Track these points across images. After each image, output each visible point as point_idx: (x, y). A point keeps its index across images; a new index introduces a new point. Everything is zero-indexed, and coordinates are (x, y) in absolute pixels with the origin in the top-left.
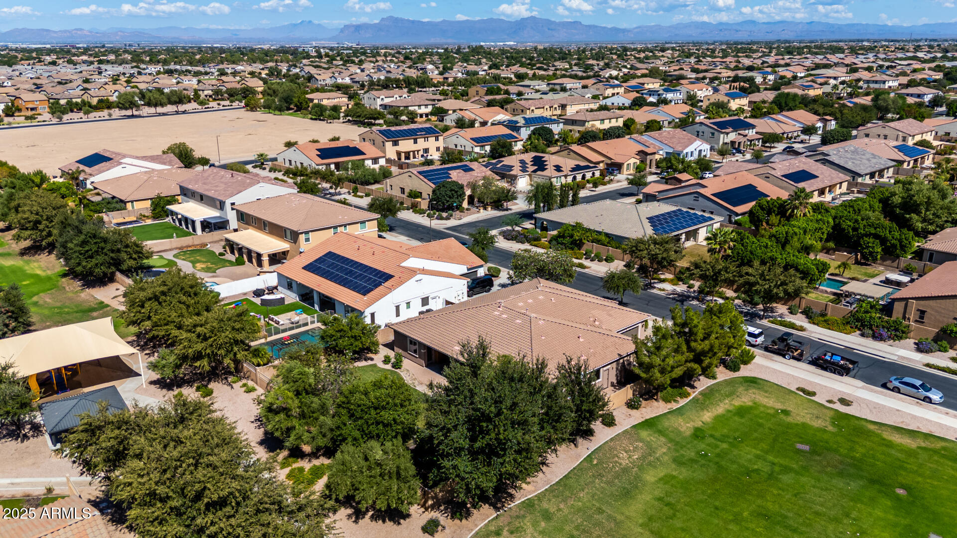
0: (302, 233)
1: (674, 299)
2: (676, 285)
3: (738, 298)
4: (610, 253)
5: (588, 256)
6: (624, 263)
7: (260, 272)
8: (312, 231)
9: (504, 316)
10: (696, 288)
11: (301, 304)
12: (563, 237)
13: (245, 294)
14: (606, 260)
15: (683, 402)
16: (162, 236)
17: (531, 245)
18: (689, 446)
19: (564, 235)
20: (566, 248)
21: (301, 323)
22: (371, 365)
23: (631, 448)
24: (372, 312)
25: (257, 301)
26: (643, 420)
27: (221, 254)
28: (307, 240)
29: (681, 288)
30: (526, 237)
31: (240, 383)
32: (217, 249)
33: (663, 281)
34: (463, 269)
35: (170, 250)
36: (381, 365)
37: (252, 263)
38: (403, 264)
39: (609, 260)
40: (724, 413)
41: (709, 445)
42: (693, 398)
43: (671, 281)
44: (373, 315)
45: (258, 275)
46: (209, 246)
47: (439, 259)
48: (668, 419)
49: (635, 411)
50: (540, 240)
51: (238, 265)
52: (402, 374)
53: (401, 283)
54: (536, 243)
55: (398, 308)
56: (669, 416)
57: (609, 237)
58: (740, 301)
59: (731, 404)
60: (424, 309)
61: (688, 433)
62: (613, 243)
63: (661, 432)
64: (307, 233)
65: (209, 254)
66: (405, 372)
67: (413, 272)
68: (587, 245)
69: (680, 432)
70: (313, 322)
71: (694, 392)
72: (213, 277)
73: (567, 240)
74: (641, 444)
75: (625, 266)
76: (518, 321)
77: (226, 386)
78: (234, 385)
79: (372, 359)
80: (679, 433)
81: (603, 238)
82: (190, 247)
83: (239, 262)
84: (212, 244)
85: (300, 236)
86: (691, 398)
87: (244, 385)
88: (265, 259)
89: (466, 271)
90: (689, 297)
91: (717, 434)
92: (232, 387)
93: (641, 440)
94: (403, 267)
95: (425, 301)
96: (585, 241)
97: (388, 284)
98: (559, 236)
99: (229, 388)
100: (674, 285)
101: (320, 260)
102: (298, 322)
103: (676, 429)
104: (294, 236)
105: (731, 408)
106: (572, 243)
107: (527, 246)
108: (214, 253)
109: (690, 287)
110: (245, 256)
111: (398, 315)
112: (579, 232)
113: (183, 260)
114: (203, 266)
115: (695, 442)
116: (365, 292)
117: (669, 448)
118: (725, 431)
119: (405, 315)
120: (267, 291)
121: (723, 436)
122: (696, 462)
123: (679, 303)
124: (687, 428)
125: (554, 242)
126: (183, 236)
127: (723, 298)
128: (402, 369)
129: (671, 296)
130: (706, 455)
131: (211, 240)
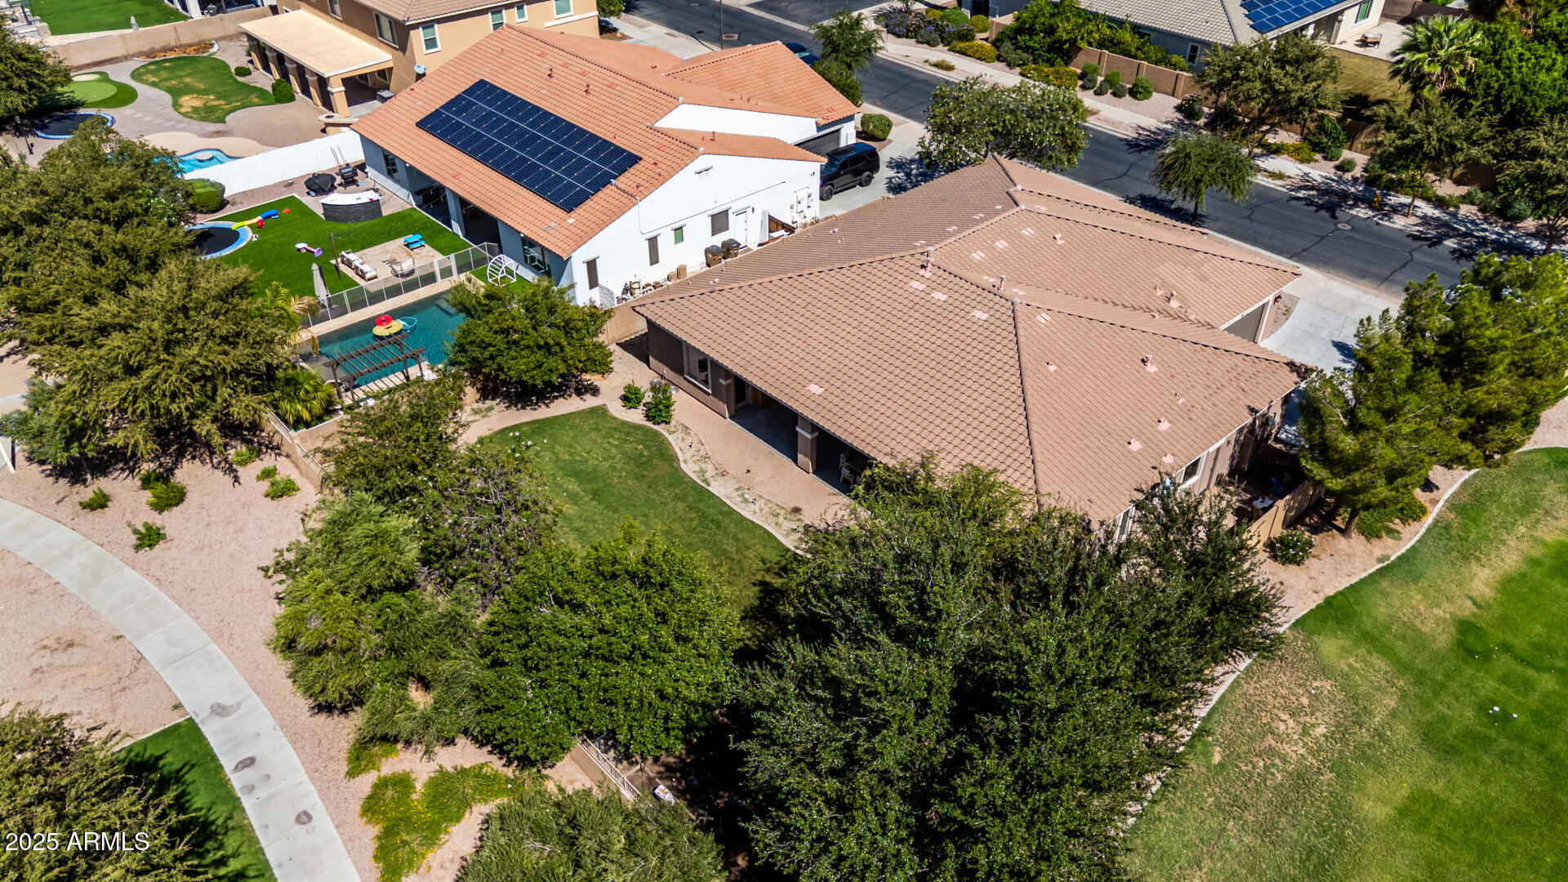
0: (415, 27)
1: (1309, 201)
2: (1309, 161)
3: (1467, 199)
4: (1143, 75)
5: (1086, 79)
6: (1178, 102)
7: (327, 125)
8: (440, 21)
9: (939, 296)
10: (1357, 172)
11: (422, 218)
12: (1031, 31)
13: (289, 185)
14: (1134, 93)
15: (1412, 534)
16: (112, 20)
17: (952, 50)
18: (1454, 686)
19: (1032, 26)
20: (1035, 61)
21: (417, 274)
22: (593, 411)
23: (1305, 701)
24: (589, 258)
25: (315, 204)
26: (1319, 599)
27: (243, 72)
28: (431, 43)
29: (1320, 171)
30: (941, 30)
31: (257, 467)
32: (235, 56)
33: (1275, 151)
34: (806, 128)
35: (126, 58)
36: (618, 410)
37: (310, 96)
38: (664, 123)
39: (1138, 92)
40: (1524, 568)
41: (1504, 680)
42: (1436, 522)
43: (1295, 153)
44: (592, 266)
45: (324, 131)
46: (216, 48)
47: (748, 103)
48: (1384, 594)
49: (1292, 568)
50: (973, 39)
51: (279, 101)
52: (670, 438)
53: (660, 179)
54: (962, 45)
55: (653, 242)
56: (1385, 584)
57: (1142, 35)
58: (1474, 209)
59: (1535, 540)
60: (718, 240)
61: (1443, 640)
62: (1152, 50)
63: (1372, 640)
64: (428, 25)
65: (213, 69)
66: (680, 435)
67: (688, 147)
68: (1088, 53)
69: (1421, 635)
70: (446, 273)
71: (1434, 502)
72: (218, 133)
73: (1038, 41)
74: (1328, 685)
75: (1179, 109)
76: (978, 314)
77: (219, 473)
78: (242, 471)
79: (595, 391)
80: (1420, 641)
81: (1127, 36)
82: (172, 50)
83: (281, 95)
84: (223, 43)
85: (412, 33)
86: (1429, 520)
87: (268, 474)
88: (337, 89)
89: (812, 132)
90: (1345, 196)
91: (1520, 643)
92: (236, 479)
93: (1324, 671)
94: (663, 133)
95: (719, 221)
96: (1083, 45)
97: (625, 180)
98: (1020, 29)
99: (229, 479)
100: (1302, 162)
101: (457, 104)
102: (412, 272)
103: (1409, 626)
104: (399, 34)
105: (1537, 552)
106: (1051, 48)
107: (940, 53)
108: (226, 66)
109: (1343, 168)
110: (292, 78)
111: (654, 259)
112: (1068, 20)
113: (154, 84)
114: (198, 103)
115: (1469, 672)
116: (570, 202)
117: (1404, 696)
118: (1538, 629)
119: (673, 257)
120: (339, 180)
121: (1534, 646)
122: (1484, 742)
123: (1324, 214)
124: (1438, 619)
125: (1007, 45)
126: (159, 22)
127: (1428, 200)
128: (673, 423)
129: (1301, 194)
130: (1505, 717)
131: (220, 34)
